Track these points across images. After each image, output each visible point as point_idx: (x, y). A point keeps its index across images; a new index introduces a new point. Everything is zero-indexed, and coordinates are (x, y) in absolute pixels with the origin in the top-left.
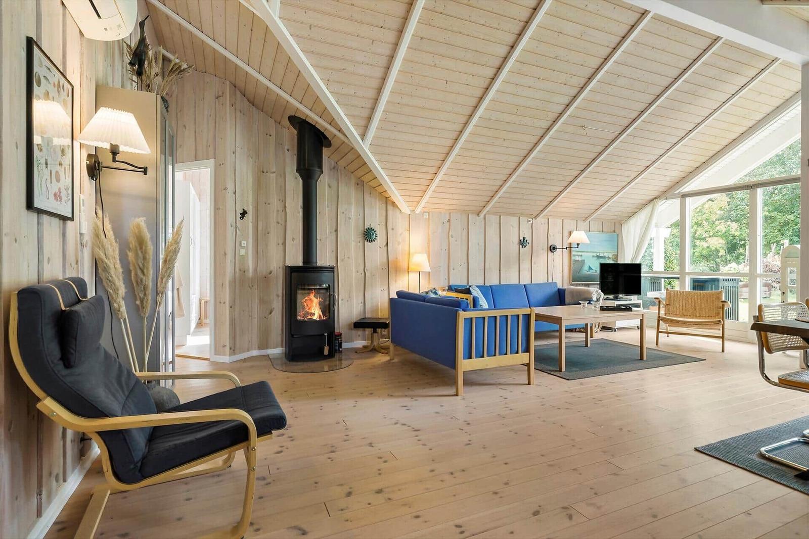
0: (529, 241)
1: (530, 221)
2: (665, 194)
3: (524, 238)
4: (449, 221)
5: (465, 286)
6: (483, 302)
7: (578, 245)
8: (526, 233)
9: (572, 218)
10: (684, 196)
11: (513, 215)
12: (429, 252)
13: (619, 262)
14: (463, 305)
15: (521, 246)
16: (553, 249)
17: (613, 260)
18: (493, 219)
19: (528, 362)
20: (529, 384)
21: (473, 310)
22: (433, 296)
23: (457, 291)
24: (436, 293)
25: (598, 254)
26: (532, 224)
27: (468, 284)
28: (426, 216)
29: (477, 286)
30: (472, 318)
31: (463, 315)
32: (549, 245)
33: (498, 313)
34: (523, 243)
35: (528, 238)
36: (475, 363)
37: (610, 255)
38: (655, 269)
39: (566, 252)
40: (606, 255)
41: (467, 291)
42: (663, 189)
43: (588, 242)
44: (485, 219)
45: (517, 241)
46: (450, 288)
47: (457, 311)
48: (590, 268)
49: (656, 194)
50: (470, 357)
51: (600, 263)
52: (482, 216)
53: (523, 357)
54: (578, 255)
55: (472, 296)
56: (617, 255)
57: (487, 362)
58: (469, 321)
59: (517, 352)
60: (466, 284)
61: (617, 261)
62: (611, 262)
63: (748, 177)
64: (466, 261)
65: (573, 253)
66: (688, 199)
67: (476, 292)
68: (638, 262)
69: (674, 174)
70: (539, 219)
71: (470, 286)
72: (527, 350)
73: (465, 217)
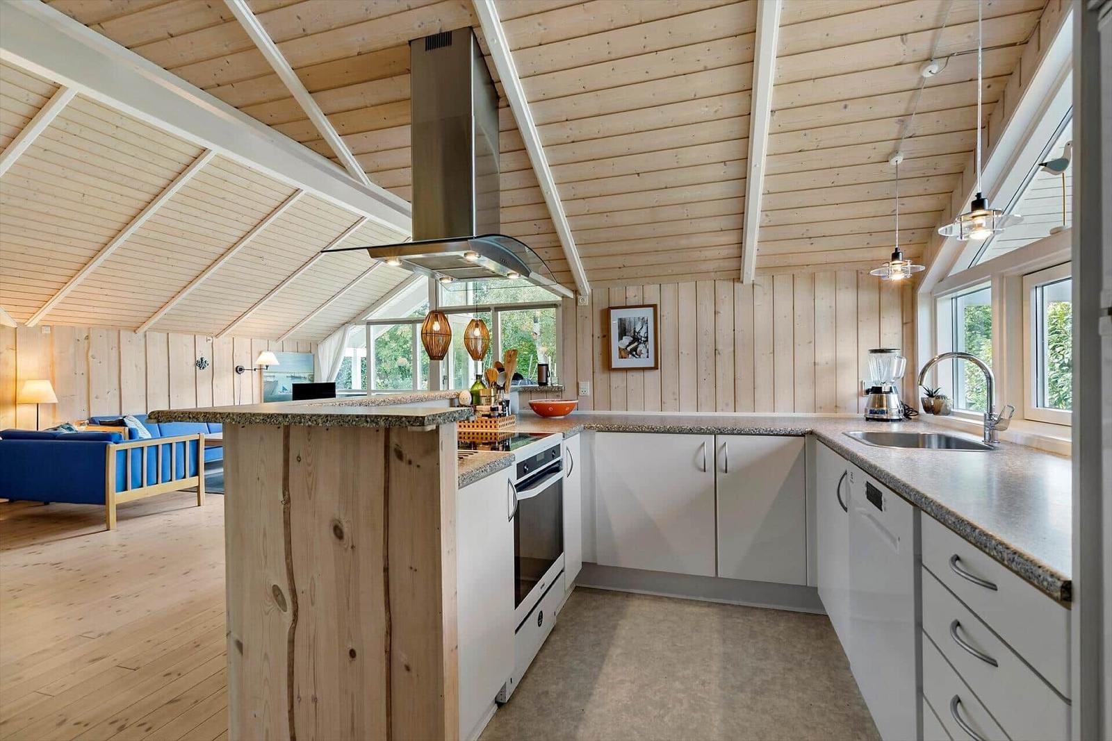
0: (209, 362)
1: (209, 340)
2: (353, 320)
3: (202, 359)
4: (87, 338)
5: (114, 417)
6: (143, 433)
7: (267, 367)
8: (204, 352)
9: (262, 338)
10: (369, 323)
11: (187, 332)
12: (53, 378)
13: (315, 382)
14: (115, 438)
15: (198, 368)
16: (239, 370)
17: (310, 380)
18: (158, 338)
19: (197, 485)
20: (199, 505)
21: (128, 442)
22: (66, 432)
23: (102, 424)
24: (70, 429)
25: (293, 375)
26: (212, 343)
27: (121, 414)
28: (47, 331)
29: (135, 417)
30: (126, 450)
31: (113, 448)
32: (235, 367)
33: (160, 442)
34: (200, 364)
35: (207, 358)
36: (132, 494)
37: (306, 375)
38: (353, 388)
39: (256, 373)
40: (302, 375)
41: (121, 423)
42: (352, 315)
43: (278, 364)
44: (145, 336)
45: (192, 362)
46: (92, 421)
47: (106, 444)
48: (284, 389)
49: (347, 319)
50: (125, 489)
51: (293, 385)
52: (141, 332)
53: (192, 482)
54: (270, 376)
55: (127, 428)
56: (313, 375)
57: (148, 491)
58: (122, 455)
59: (184, 477)
60: (118, 414)
61: (313, 381)
62: (307, 382)
63: (417, 314)
64: (117, 387)
65: (264, 374)
66: (372, 327)
67: (132, 423)
68: (333, 381)
69: (359, 304)
70: (221, 337)
71: (125, 417)
72: (196, 473)
73: (114, 334)
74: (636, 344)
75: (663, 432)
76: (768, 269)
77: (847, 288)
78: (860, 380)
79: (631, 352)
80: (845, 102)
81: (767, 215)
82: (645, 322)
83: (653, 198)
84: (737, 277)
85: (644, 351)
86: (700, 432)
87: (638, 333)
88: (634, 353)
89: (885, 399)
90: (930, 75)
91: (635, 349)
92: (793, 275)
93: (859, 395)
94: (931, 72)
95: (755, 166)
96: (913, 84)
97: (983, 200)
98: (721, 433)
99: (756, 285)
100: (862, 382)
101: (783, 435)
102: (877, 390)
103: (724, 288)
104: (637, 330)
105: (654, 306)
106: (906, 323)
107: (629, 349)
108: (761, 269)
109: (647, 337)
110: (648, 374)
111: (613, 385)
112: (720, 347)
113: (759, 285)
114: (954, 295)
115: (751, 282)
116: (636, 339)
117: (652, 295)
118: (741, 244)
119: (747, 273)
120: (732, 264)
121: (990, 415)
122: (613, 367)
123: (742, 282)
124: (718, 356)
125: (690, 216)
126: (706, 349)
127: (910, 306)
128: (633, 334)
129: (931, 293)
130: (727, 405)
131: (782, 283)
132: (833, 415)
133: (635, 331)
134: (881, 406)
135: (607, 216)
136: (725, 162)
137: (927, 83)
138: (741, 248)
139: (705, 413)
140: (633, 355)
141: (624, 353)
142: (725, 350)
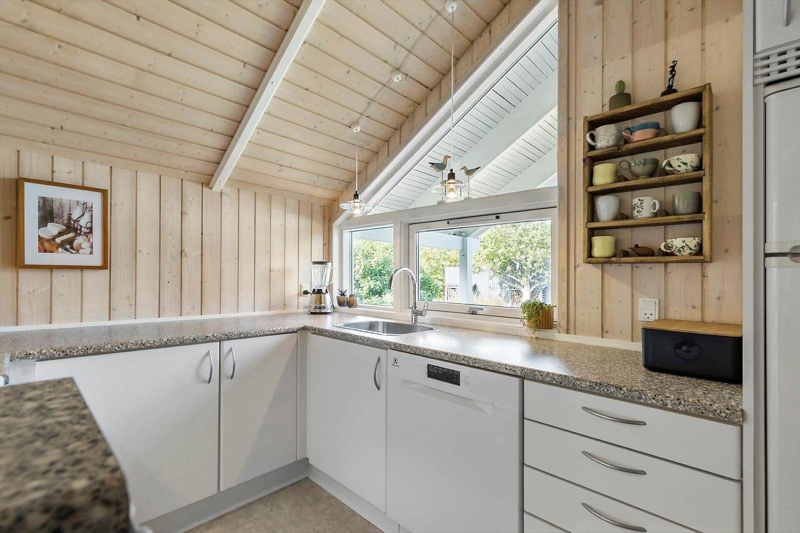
74: (71, 235)
75: (158, 347)
76: (239, 183)
77: (292, 212)
78: (299, 284)
79: (62, 245)
80: (350, 68)
81: (258, 133)
82: (86, 208)
83: (145, 58)
84: (207, 181)
85: (86, 245)
86: (207, 340)
87: (75, 221)
88: (68, 247)
89: (323, 297)
90: (397, 81)
91: (71, 242)
92: (255, 193)
93: (299, 295)
94: (397, 78)
95: (272, 83)
96: (385, 81)
97: (454, 174)
98: (229, 339)
99: (224, 194)
100: (301, 285)
101: (283, 333)
102: (319, 292)
103: (192, 190)
104: (75, 216)
105: (104, 192)
106: (326, 244)
107: (58, 240)
108: (232, 181)
109: (91, 229)
110: (89, 275)
111: (24, 288)
112: (187, 249)
113: (227, 195)
114: (351, 230)
115: (220, 191)
116: (71, 227)
117: (98, 176)
118: (224, 151)
119: (220, 181)
120: (208, 168)
121: (415, 307)
122: (26, 263)
123: (211, 188)
124: (184, 259)
125: (184, 101)
126: (170, 250)
127: (327, 230)
128: (66, 222)
129: (340, 226)
130: (193, 308)
131: (246, 197)
132: (282, 312)
133: (70, 219)
134: (321, 303)
135: (60, 47)
136: (245, 63)
137: (392, 86)
138: (223, 154)
139: (169, 318)
140: (67, 250)
141: (45, 245)
142: (192, 253)
